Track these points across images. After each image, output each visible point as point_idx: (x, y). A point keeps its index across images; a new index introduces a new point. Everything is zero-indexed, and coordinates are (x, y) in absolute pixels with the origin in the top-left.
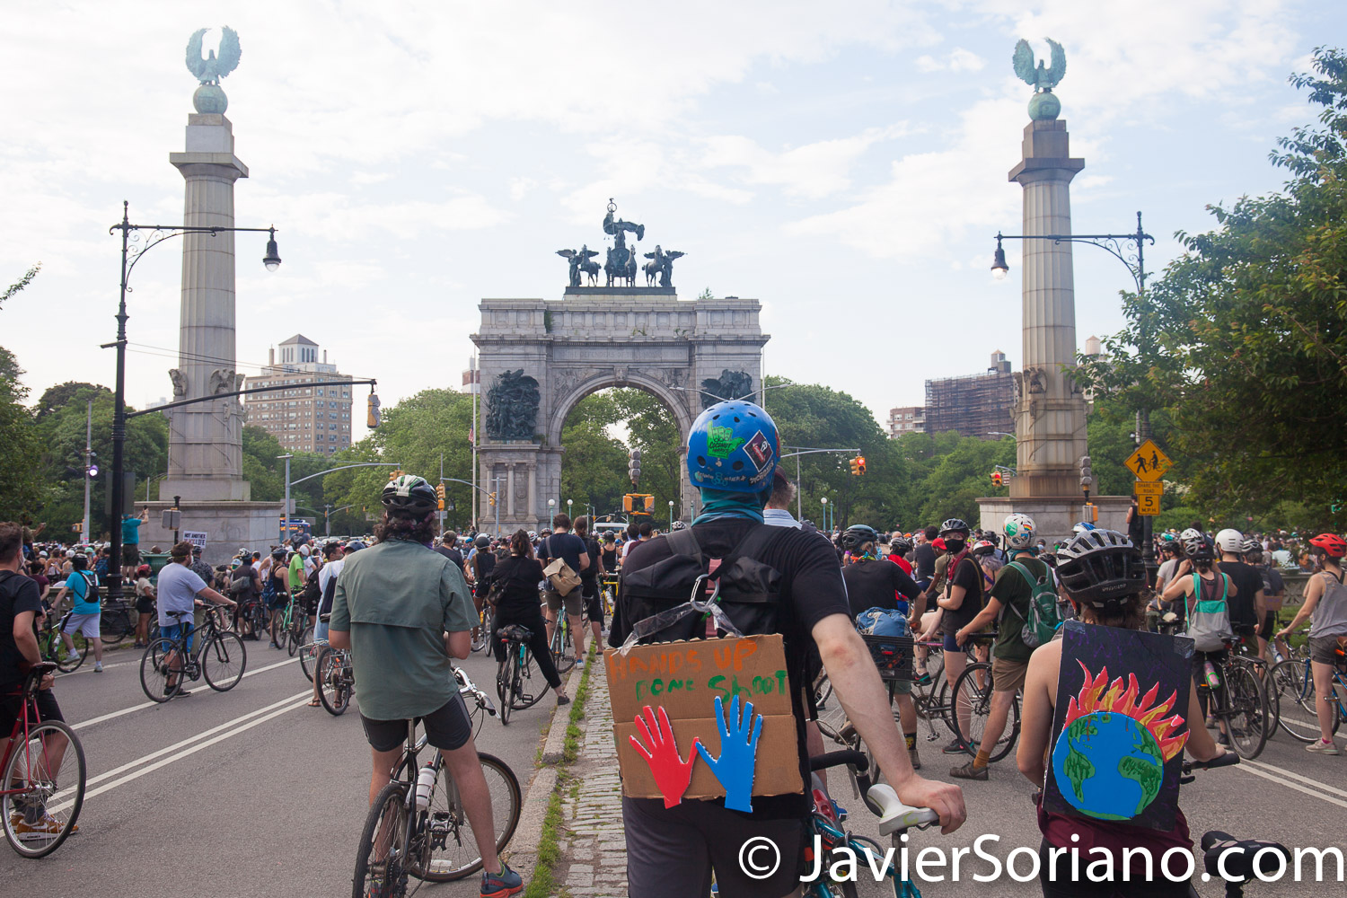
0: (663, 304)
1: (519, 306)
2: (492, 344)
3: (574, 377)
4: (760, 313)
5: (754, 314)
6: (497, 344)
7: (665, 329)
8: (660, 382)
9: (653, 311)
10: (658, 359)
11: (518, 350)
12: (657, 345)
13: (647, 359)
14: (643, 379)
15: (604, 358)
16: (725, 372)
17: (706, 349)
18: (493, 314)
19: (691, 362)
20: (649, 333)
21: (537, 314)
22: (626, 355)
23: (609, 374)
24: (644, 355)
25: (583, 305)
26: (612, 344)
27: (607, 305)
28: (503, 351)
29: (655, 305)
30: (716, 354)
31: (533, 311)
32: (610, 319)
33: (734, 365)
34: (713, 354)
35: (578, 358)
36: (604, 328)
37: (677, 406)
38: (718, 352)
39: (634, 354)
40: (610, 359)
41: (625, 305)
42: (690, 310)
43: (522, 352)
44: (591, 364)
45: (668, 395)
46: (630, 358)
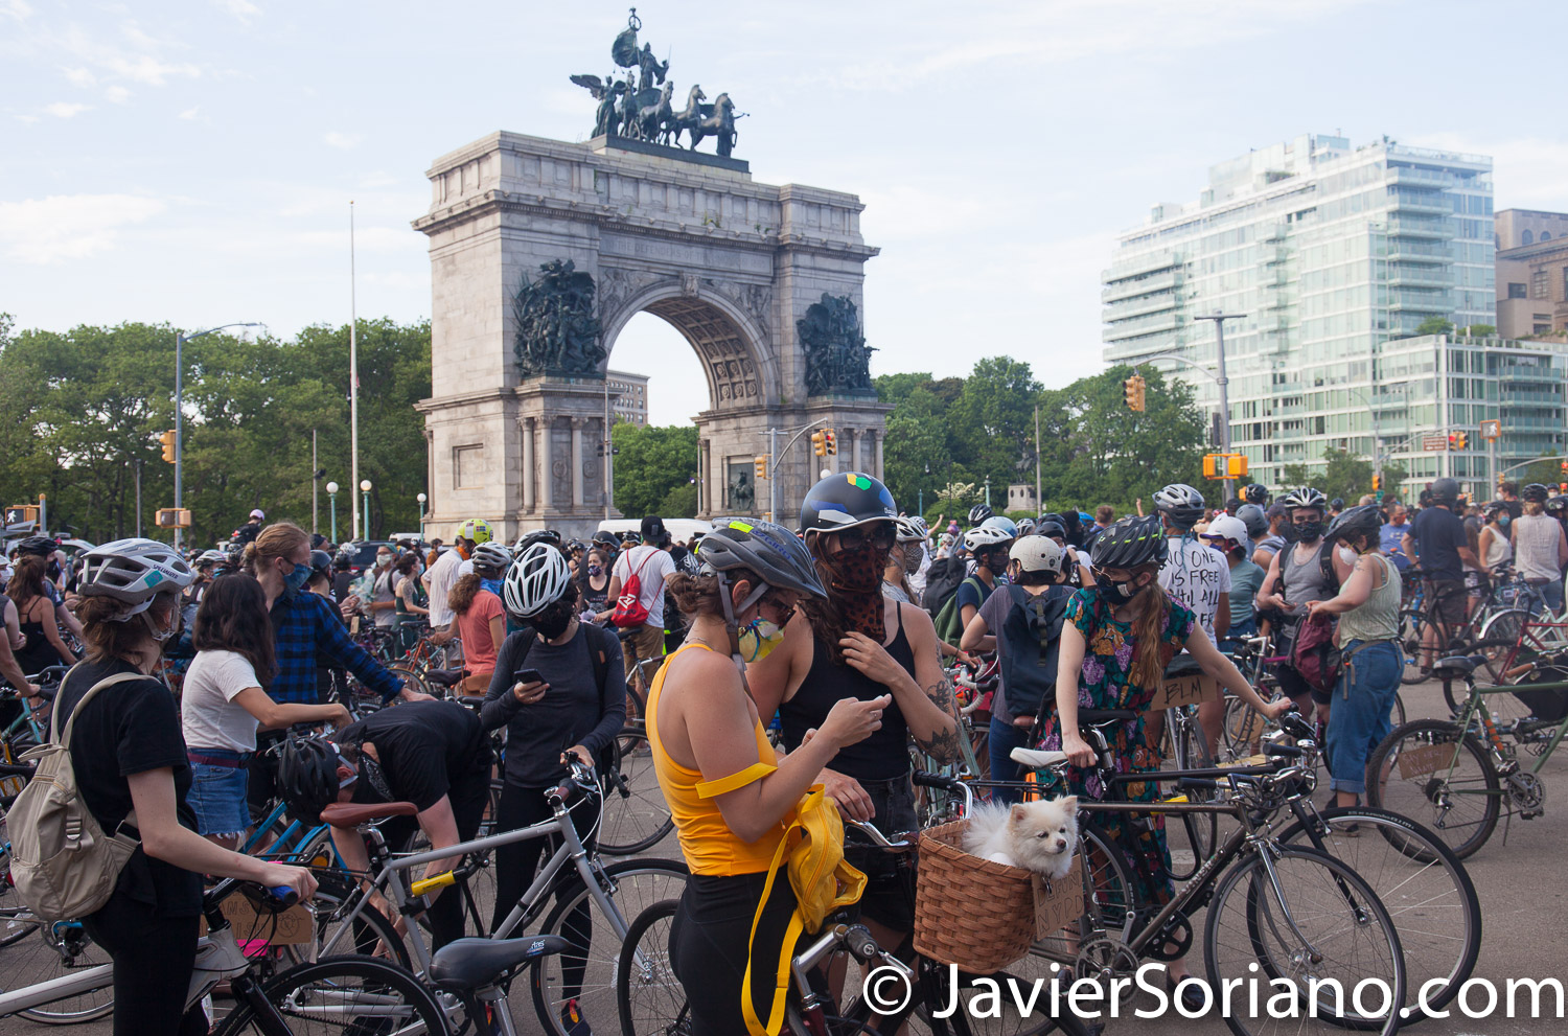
0: (741, 184)
1: (560, 152)
2: (522, 212)
3: (625, 284)
4: (862, 214)
5: (853, 216)
6: (528, 213)
7: (743, 222)
8: (737, 302)
9: (729, 193)
10: (735, 268)
11: (559, 226)
12: (734, 245)
13: (722, 266)
14: (717, 297)
15: (667, 258)
16: (825, 296)
17: (804, 260)
18: (519, 161)
19: (776, 276)
20: (723, 224)
21: (584, 170)
22: (694, 256)
23: (674, 284)
24: (719, 259)
25: (638, 169)
26: (684, 238)
27: (669, 174)
28: (536, 226)
29: (730, 185)
30: (815, 269)
31: (579, 164)
32: (673, 198)
33: (836, 287)
34: (811, 268)
35: (631, 252)
36: (665, 209)
37: (760, 343)
38: (817, 266)
39: (705, 257)
40: (675, 259)
41: (693, 178)
42: (773, 200)
43: (564, 231)
44: (649, 265)
45: (748, 324)
46: (700, 262)
